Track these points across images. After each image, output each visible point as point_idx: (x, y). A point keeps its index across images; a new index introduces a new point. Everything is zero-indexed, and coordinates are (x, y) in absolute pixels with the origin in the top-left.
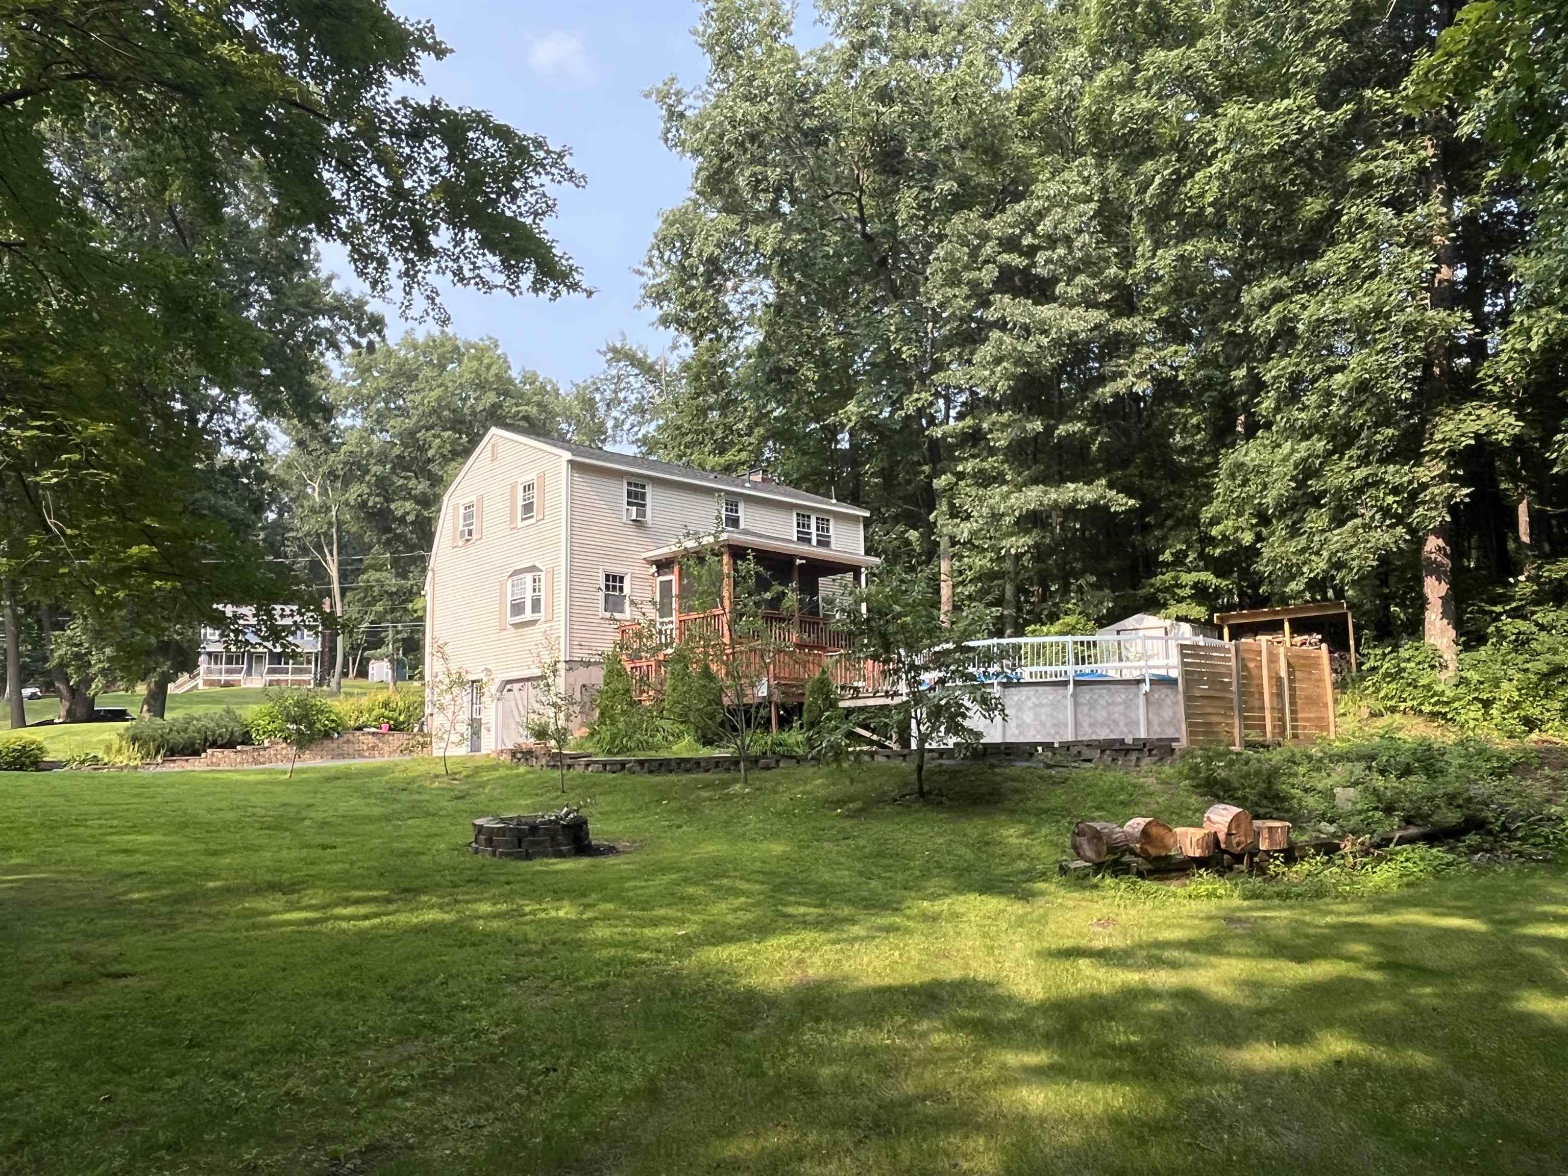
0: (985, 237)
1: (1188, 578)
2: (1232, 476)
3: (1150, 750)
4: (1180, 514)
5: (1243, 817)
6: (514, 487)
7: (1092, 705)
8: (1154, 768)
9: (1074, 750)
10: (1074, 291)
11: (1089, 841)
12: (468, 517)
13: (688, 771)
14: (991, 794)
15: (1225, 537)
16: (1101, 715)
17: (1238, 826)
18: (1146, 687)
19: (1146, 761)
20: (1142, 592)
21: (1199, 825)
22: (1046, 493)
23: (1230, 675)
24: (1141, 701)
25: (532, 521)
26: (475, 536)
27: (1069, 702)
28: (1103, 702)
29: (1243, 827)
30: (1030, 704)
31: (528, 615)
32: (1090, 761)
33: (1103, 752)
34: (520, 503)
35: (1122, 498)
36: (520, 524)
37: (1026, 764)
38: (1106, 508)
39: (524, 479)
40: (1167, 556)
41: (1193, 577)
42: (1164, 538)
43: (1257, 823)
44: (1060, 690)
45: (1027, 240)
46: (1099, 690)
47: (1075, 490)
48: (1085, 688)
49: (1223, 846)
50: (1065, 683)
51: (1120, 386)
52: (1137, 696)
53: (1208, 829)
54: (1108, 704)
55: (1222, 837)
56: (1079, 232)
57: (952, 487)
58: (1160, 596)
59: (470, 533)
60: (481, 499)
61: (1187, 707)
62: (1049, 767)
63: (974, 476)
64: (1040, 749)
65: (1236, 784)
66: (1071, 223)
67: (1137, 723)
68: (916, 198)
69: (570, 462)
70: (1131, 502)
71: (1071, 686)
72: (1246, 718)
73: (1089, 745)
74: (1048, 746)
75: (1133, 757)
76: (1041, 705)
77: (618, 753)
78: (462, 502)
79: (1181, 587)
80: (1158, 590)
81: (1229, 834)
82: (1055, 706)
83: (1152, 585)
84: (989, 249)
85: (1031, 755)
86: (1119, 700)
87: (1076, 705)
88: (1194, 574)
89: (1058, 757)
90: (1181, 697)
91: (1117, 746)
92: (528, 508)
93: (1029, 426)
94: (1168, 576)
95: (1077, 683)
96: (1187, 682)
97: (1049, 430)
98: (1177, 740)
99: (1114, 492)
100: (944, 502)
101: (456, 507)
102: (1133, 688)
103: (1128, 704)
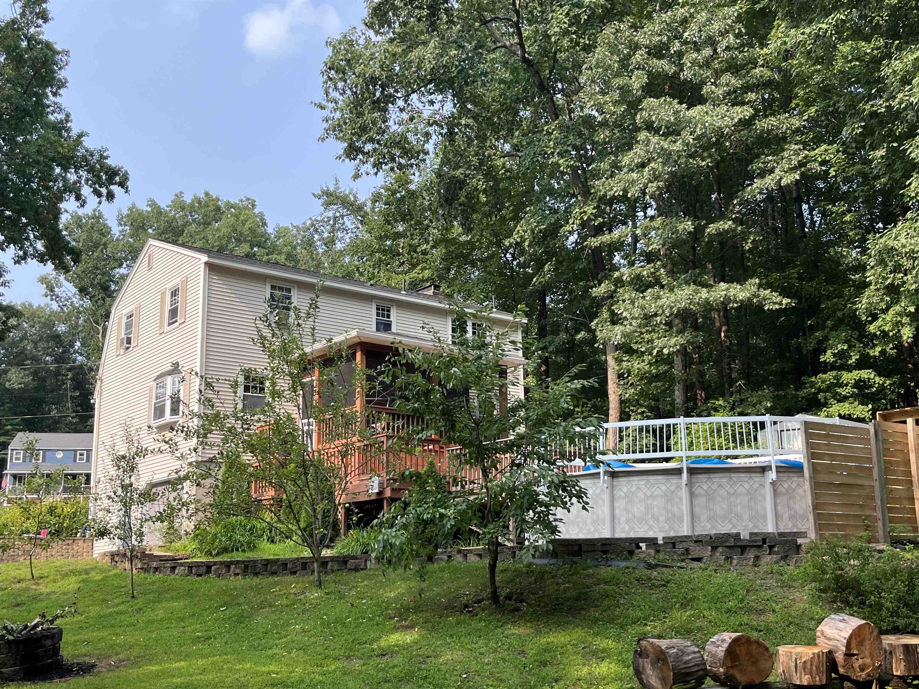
0: (635, 47)
1: (849, 377)
2: (882, 262)
3: (771, 547)
4: (839, 314)
5: (867, 631)
6: (163, 294)
7: (710, 496)
8: (776, 567)
9: (680, 547)
10: (720, 92)
11: (653, 664)
12: (129, 326)
13: (274, 573)
14: (578, 599)
15: (885, 334)
16: (721, 508)
17: (861, 643)
18: (772, 475)
19: (767, 559)
20: (803, 393)
21: (811, 642)
22: (696, 292)
23: (870, 460)
24: (768, 491)
25: (176, 324)
26: (133, 344)
27: (684, 493)
28: (722, 492)
29: (867, 645)
30: (641, 495)
31: (168, 417)
32: (699, 560)
33: (714, 548)
34: (168, 307)
35: (776, 297)
36: (167, 328)
37: (624, 564)
38: (760, 307)
39: (170, 285)
40: (828, 357)
41: (856, 375)
42: (826, 338)
43: (889, 640)
44: (674, 479)
45: (676, 46)
46: (717, 478)
47: (727, 289)
48: (702, 477)
49: (841, 670)
50: (678, 472)
51: (769, 181)
52: (762, 485)
53: (823, 646)
54: (730, 495)
55: (840, 657)
56: (723, 34)
57: (611, 296)
58: (821, 396)
59: (129, 341)
60: (139, 308)
61: (815, 496)
62: (651, 567)
63: (631, 283)
64: (643, 545)
65: (867, 587)
66: (716, 26)
67: (765, 517)
68: (568, 14)
69: (206, 263)
70: (785, 301)
71: (685, 475)
72: (891, 510)
73: (698, 541)
74: (652, 542)
75: (751, 555)
76: (653, 497)
77: (218, 554)
78: (125, 312)
79: (841, 385)
80: (820, 390)
81: (848, 655)
82: (669, 497)
83: (813, 385)
84: (639, 56)
85: (631, 553)
86: (741, 490)
87: (692, 495)
88: (855, 372)
89: (661, 556)
90: (807, 485)
91: (731, 543)
92: (174, 313)
93: (681, 227)
94: (829, 376)
95: (692, 471)
96: (814, 469)
97: (699, 231)
98: (803, 535)
99: (768, 292)
100: (605, 309)
101: (120, 319)
102: (757, 478)
103: (752, 495)
